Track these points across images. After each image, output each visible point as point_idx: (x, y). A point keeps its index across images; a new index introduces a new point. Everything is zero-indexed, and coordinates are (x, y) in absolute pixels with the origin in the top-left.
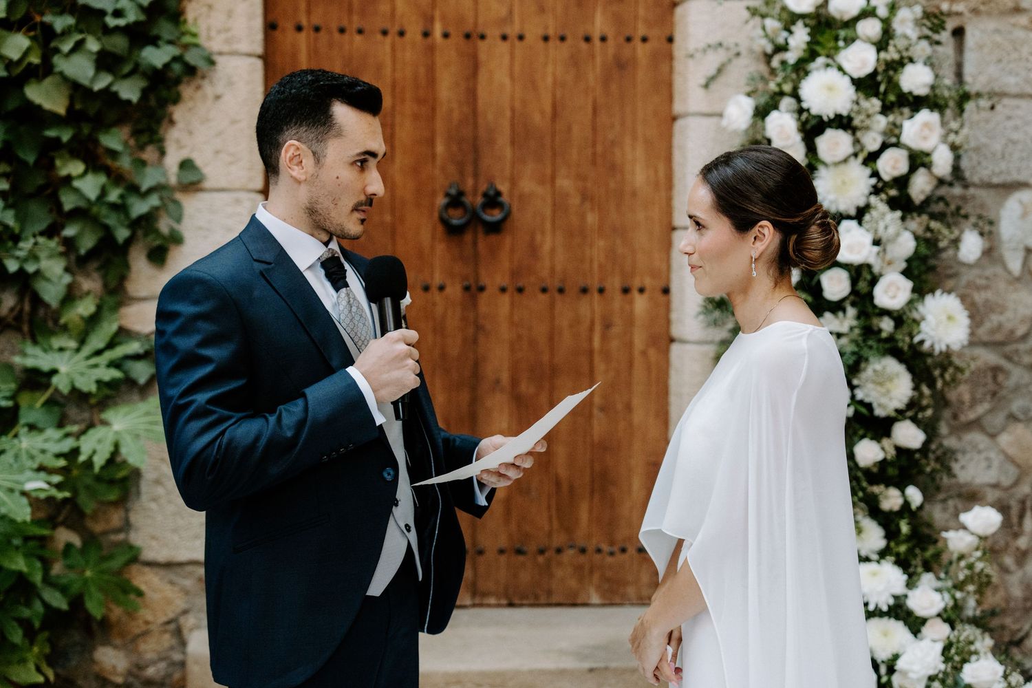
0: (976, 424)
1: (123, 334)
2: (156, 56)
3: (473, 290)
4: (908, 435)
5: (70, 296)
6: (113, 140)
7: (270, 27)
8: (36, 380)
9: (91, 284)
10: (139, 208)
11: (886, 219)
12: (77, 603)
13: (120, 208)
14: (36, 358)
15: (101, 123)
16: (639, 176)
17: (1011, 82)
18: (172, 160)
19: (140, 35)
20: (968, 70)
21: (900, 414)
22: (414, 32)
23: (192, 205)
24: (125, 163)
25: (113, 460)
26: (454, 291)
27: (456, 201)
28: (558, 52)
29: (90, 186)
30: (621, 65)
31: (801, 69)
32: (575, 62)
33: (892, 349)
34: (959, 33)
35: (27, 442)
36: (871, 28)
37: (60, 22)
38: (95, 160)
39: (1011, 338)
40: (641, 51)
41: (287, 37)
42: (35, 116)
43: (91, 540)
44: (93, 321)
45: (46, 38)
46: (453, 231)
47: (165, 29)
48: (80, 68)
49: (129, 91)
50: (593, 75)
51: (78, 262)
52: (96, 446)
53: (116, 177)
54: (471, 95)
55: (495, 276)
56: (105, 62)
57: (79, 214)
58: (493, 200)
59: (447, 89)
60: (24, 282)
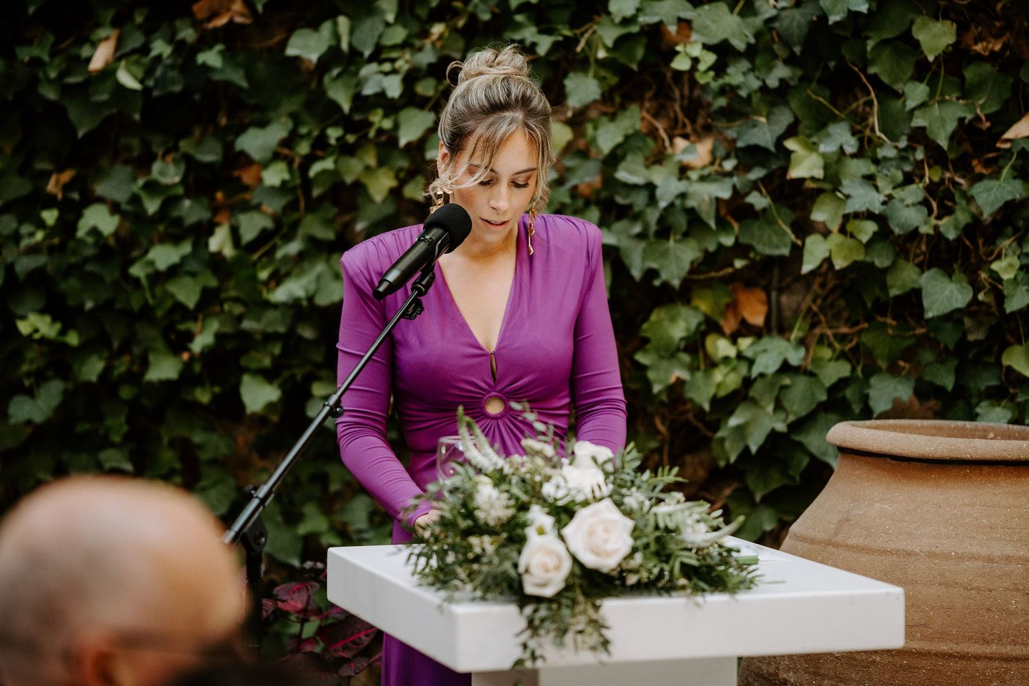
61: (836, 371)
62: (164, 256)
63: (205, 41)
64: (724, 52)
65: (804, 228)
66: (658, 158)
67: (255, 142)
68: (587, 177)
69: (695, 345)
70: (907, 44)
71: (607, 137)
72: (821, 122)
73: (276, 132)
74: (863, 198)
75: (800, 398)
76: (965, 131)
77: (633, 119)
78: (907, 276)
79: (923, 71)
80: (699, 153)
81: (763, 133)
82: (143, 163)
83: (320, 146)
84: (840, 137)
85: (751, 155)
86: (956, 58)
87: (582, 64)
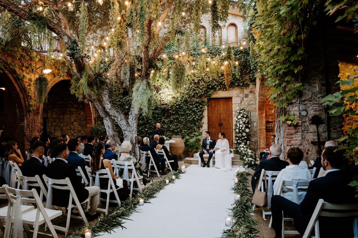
0: (253, 137)
1: (200, 132)
2: (201, 116)
3: (221, 129)
4: (246, 137)
5: (197, 130)
6: (199, 121)
7: (208, 114)
8: (195, 135)
9: (198, 129)
10: (200, 125)
11: (243, 124)
12: (197, 147)
13: (199, 125)
14: (195, 133)
15: (198, 120)
16: (231, 122)
17: (254, 115)
18: (202, 122)
19: (200, 115)
20: (251, 115)
21: (245, 136)
22: (217, 114)
23: (203, 124)
24: (200, 122)
25: (199, 138)
26: (219, 129)
27: (219, 124)
28: (226, 114)
29: (198, 124)
30: (229, 115)
31: (238, 115)
32: (227, 115)
33: (244, 132)
34: (250, 112)
35: (194, 138)
36: (242, 113)
37: (196, 115)
38: (198, 122)
39: (255, 131)
40: (231, 114)
41: (209, 114)
42: (195, 120)
43: (198, 144)
44: (198, 131)
45: (195, 116)
46: (219, 126)
47: (202, 115)
48: (197, 117)
49: (200, 118)
50: (228, 116)
51: (197, 128)
52: (198, 138)
53: (199, 123)
54: (220, 117)
55: (222, 128)
56: (198, 117)
57: (197, 125)
58: (222, 124)
59: (219, 117)
60: (194, 129)
61: (172, 134)
62: (143, 130)
63: (145, 121)
64: (167, 121)
65: (170, 128)
66: (164, 126)
67: (147, 125)
68: (161, 127)
69: (166, 133)
70: (174, 121)
71: (162, 125)
72: (171, 124)
73: (148, 125)
74: (173, 127)
75: (170, 135)
76: (177, 124)
77: (163, 124)
78: (175, 130)
79: (175, 122)
80: (166, 125)
81: (169, 125)
82: (142, 126)
83: (150, 125)
84: (172, 125)
85: (168, 126)
86: (176, 121)
87: (161, 122)
